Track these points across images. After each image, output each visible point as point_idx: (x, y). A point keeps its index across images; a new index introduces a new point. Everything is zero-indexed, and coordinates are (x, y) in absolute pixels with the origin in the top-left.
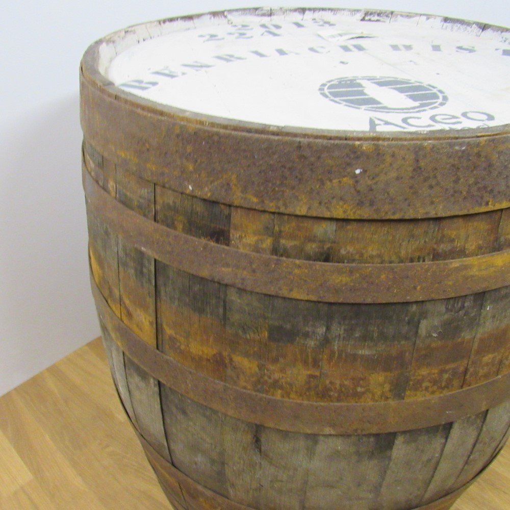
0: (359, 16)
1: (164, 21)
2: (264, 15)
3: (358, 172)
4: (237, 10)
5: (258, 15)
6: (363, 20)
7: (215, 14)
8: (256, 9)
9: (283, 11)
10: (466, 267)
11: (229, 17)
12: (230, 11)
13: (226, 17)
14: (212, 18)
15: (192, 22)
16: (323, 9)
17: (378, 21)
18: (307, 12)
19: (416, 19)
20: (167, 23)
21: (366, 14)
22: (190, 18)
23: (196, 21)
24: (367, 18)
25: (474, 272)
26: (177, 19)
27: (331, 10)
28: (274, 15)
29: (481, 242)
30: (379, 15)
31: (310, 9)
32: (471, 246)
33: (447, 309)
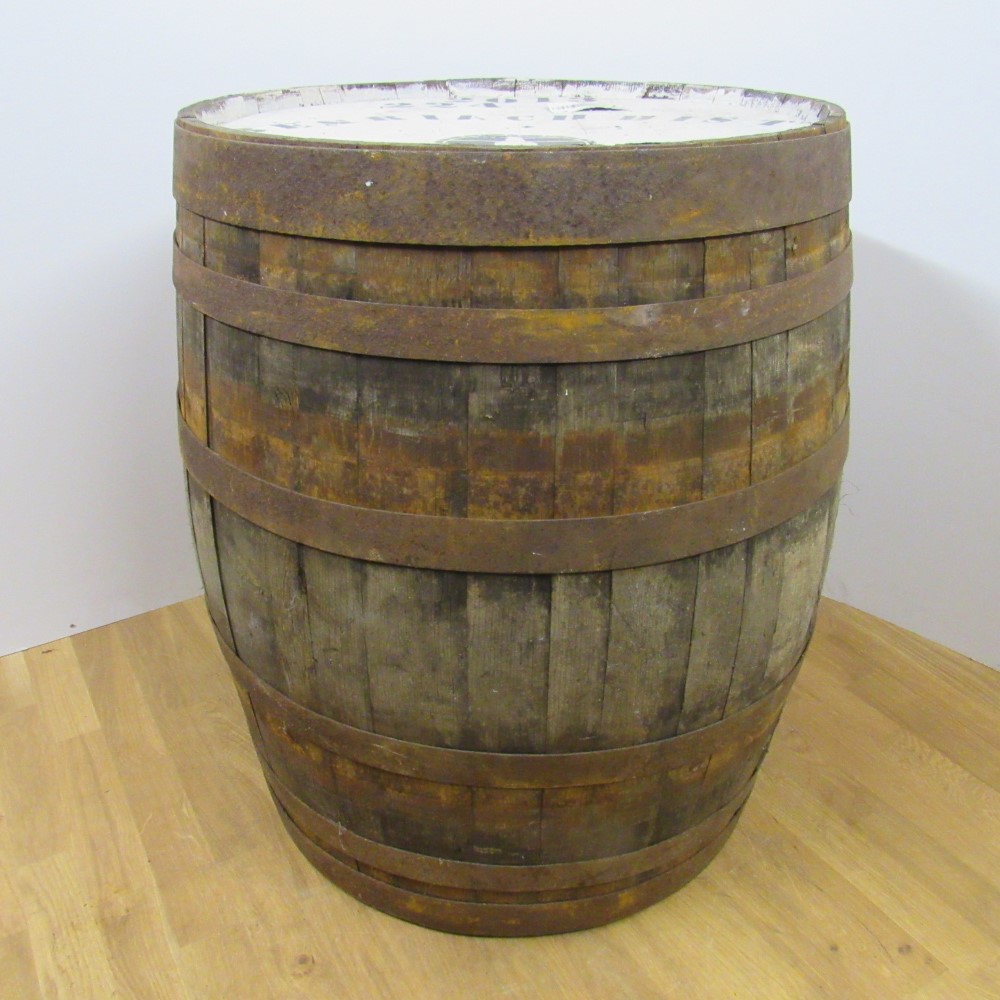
0: (640, 91)
1: (350, 87)
2: (504, 88)
3: (368, 184)
4: (465, 81)
5: (496, 88)
6: (645, 96)
7: (430, 84)
8: (494, 80)
10: (517, 322)
11: (452, 88)
12: (453, 82)
13: (446, 88)
14: (426, 88)
15: (393, 90)
16: (591, 83)
17: (665, 97)
18: (568, 87)
19: (713, 93)
20: (355, 90)
21: (649, 89)
22: (392, 86)
23: (400, 90)
24: (650, 94)
25: (529, 330)
26: (371, 85)
27: (602, 83)
28: (520, 89)
29: (534, 291)
30: (667, 89)
31: (572, 83)
32: (521, 294)
33: (503, 381)
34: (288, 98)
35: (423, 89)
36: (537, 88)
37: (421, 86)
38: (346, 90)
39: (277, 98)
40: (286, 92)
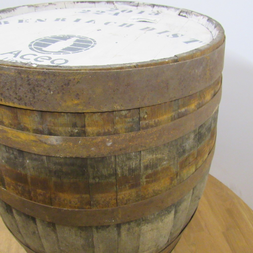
0: (178, 12)
2: (134, 6)
4: (121, 2)
5: (131, 5)
6: (179, 15)
7: (108, 2)
8: (131, 2)
9: (144, 5)
11: (116, 4)
12: (116, 2)
13: (114, 4)
14: (106, 4)
15: (94, 4)
16: (163, 6)
17: (185, 16)
18: (155, 7)
19: (199, 17)
20: (79, 3)
21: (181, 12)
22: (94, 2)
23: (96, 4)
24: (181, 14)
27: (166, 7)
28: (139, 6)
30: (186, 13)
31: (157, 6)
34: (51, 6)
35: (105, 4)
36: (145, 6)
37: (105, 3)
38: (76, 3)
39: (46, 6)
40: (50, 4)
